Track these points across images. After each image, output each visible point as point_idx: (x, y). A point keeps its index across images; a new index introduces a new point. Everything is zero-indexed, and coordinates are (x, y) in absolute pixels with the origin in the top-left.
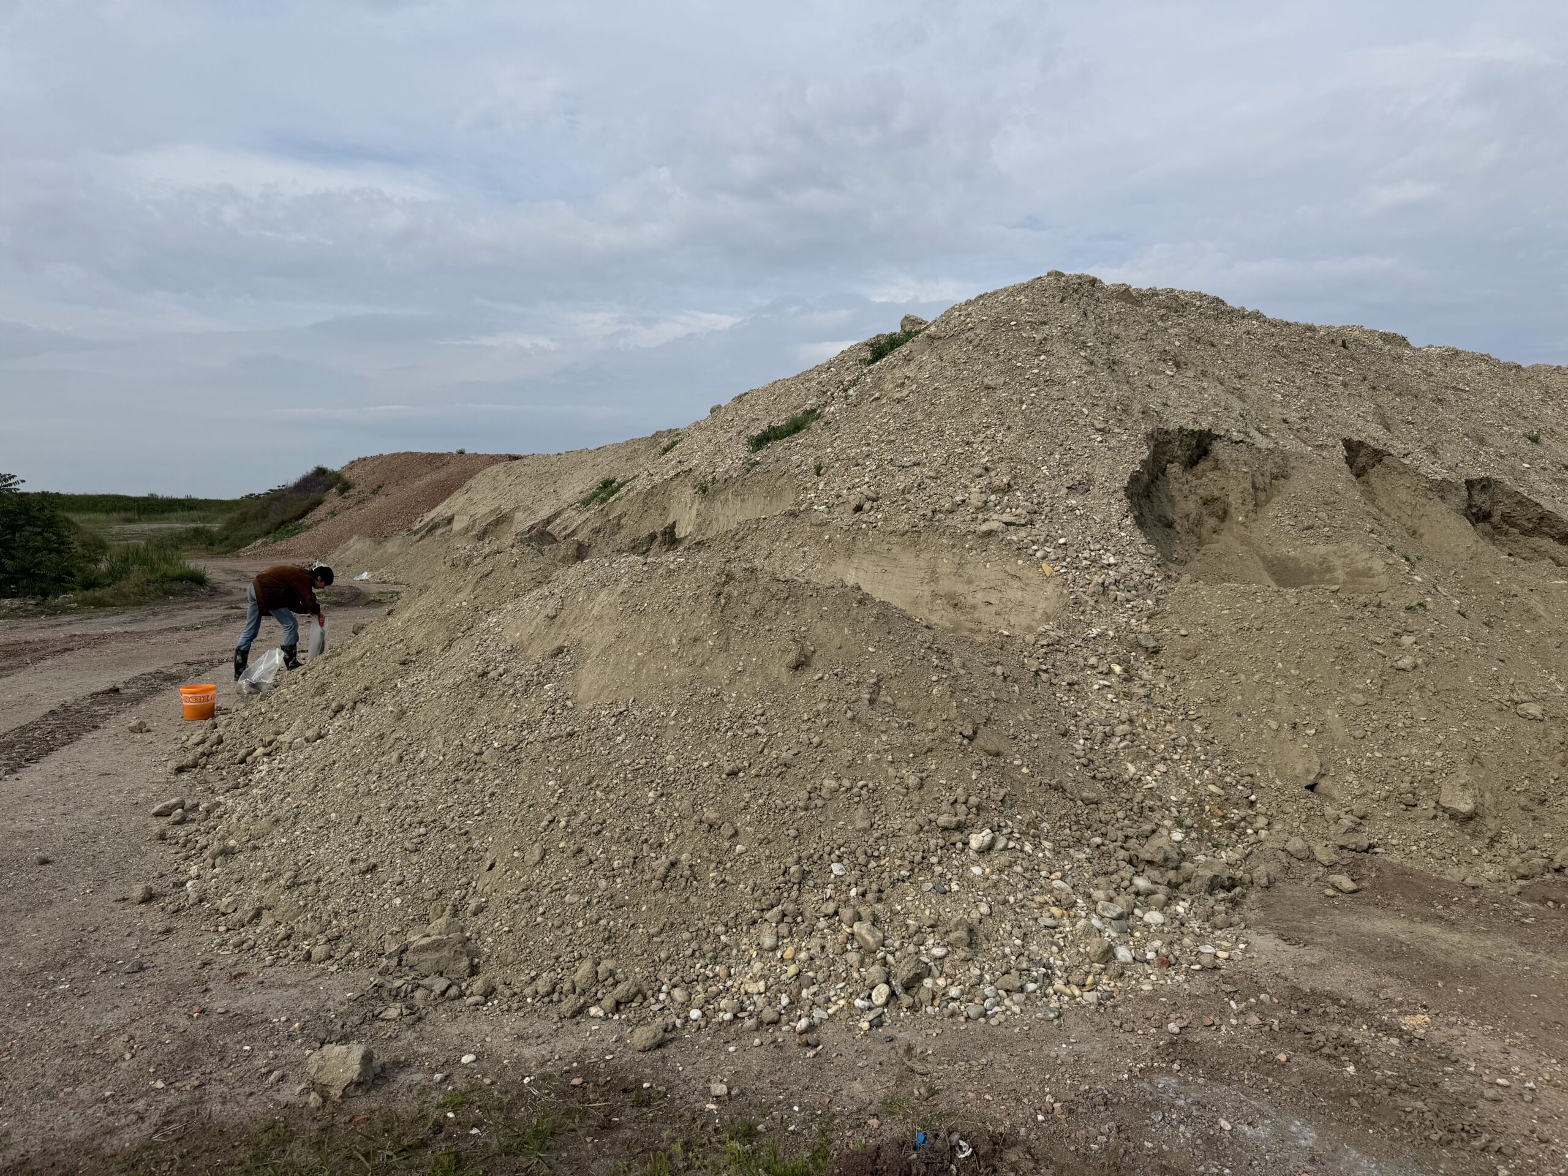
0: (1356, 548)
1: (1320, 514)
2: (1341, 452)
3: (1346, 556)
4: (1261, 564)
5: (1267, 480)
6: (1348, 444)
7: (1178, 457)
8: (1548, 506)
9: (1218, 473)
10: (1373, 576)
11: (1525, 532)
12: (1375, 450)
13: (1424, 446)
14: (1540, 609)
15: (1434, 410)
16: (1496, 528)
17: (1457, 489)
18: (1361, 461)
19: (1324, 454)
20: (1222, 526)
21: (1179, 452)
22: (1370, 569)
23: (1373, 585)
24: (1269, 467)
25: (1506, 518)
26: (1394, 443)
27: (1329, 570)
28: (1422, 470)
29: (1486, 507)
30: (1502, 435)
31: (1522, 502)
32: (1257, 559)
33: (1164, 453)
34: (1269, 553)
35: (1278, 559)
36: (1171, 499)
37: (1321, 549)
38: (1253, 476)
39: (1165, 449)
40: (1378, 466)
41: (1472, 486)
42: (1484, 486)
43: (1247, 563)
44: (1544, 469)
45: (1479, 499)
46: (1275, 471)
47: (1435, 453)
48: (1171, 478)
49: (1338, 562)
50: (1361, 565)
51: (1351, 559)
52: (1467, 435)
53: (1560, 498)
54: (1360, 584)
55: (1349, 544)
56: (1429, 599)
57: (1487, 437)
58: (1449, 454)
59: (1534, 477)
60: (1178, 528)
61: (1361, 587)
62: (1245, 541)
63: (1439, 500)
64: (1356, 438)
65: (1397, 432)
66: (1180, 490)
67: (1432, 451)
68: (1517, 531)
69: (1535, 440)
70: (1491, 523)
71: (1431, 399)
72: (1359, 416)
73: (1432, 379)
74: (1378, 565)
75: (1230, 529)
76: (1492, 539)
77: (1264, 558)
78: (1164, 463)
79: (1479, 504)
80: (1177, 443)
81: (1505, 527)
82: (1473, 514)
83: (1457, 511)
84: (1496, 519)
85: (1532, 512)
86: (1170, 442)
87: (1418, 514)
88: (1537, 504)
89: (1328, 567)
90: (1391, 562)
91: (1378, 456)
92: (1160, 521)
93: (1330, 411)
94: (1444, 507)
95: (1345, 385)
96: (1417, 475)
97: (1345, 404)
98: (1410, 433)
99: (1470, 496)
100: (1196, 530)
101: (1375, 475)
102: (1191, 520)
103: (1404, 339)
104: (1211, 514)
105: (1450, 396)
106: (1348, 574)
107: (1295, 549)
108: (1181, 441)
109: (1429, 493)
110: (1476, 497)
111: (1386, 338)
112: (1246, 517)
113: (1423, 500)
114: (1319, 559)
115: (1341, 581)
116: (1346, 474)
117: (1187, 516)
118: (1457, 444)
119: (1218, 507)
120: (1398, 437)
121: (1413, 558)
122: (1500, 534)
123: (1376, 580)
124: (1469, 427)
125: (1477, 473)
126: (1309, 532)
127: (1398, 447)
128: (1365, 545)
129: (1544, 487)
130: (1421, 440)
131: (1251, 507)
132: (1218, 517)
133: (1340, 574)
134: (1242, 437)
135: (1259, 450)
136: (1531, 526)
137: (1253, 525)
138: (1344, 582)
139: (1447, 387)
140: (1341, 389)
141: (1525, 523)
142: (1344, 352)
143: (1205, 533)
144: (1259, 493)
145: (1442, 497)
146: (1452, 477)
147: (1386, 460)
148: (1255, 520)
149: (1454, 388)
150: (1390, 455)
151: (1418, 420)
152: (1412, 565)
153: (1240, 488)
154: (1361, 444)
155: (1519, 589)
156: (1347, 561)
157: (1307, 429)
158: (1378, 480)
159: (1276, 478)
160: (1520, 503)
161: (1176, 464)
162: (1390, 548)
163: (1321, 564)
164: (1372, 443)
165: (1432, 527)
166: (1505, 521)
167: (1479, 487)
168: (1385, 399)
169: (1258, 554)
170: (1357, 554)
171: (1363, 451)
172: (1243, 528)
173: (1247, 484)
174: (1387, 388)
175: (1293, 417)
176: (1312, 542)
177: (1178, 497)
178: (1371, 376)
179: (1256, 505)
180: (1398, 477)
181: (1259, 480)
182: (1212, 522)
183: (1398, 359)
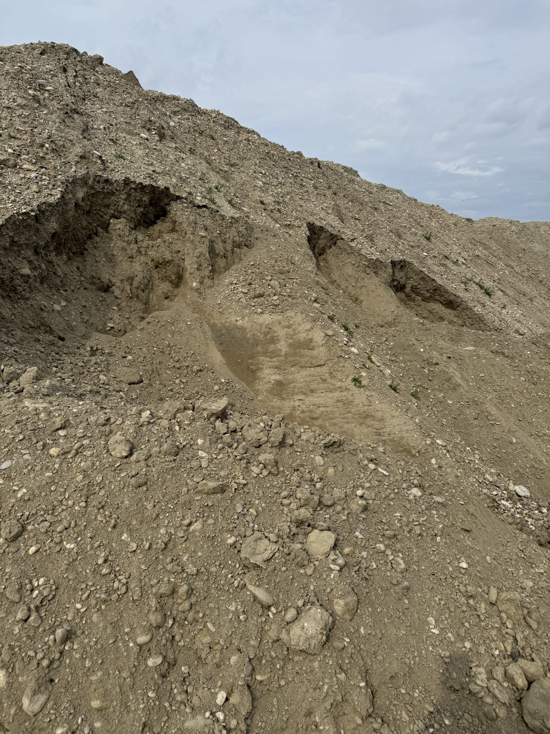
0: (299, 318)
1: (272, 282)
2: (304, 232)
3: (289, 327)
4: (209, 334)
5: (229, 247)
6: (311, 227)
7: (125, 212)
8: (440, 282)
9: (175, 235)
10: (313, 349)
11: (425, 300)
12: (331, 235)
13: (365, 235)
14: (457, 378)
15: (372, 214)
16: (408, 296)
17: (385, 267)
18: (322, 242)
19: (291, 232)
20: (176, 292)
21: (126, 207)
22: (311, 340)
23: (313, 357)
24: (232, 234)
25: (414, 289)
26: (345, 230)
27: (274, 340)
28: (363, 252)
29: (402, 281)
30: (411, 234)
31: (425, 278)
32: (207, 327)
33: (108, 206)
34: (218, 320)
35: (227, 328)
36: (111, 259)
37: (267, 318)
38: (211, 241)
39: (106, 201)
40: (333, 247)
41: (395, 266)
42: (402, 266)
43: (194, 332)
44: (435, 257)
45: (399, 275)
46: (237, 239)
47: (372, 240)
48: (114, 235)
49: (281, 333)
50: (302, 336)
51: (294, 330)
52: (391, 231)
53: (446, 276)
54: (301, 357)
55: (293, 314)
56: (364, 374)
57: (402, 234)
58: (381, 242)
59: (430, 262)
60: (117, 292)
61: (301, 360)
62: (197, 309)
63: (374, 275)
64: (318, 224)
65: (348, 224)
66: (124, 249)
67: (370, 238)
68: (420, 298)
69: (428, 239)
70: (405, 292)
71: (370, 207)
72: (322, 209)
73: (371, 195)
74: (318, 336)
75: (184, 295)
76: (406, 304)
77: (213, 327)
78: (106, 217)
79: (398, 279)
80: (123, 197)
81: (414, 295)
82: (395, 286)
83: (385, 283)
84: (408, 289)
85: (430, 286)
86: (112, 194)
87: (359, 285)
88: (433, 280)
89: (272, 338)
90: (330, 333)
91: (334, 239)
92: (93, 283)
93: (301, 202)
94: (376, 280)
95: (316, 188)
96: (360, 255)
97: (314, 200)
98: (356, 225)
99: (393, 272)
100: (143, 295)
101: (331, 254)
102: (135, 284)
103: (356, 172)
104: (163, 279)
105: (381, 206)
106: (290, 345)
107: (243, 318)
108: (129, 195)
109: (367, 269)
110: (397, 274)
111: (345, 168)
112: (201, 283)
113: (363, 275)
114: (264, 329)
115: (283, 353)
116: (306, 249)
117: (131, 279)
118: (386, 236)
119: (171, 270)
120: (349, 227)
121: (351, 326)
122: (410, 300)
123: (315, 352)
124: (393, 226)
125: (398, 257)
126: (259, 300)
127: (347, 233)
128: (307, 315)
129: (436, 269)
130: (363, 231)
131: (206, 273)
132: (171, 282)
133: (283, 346)
134: (205, 202)
135: (223, 217)
136: (429, 295)
137: (208, 291)
138: (286, 355)
139: (380, 202)
140: (311, 189)
141: (425, 293)
142: (319, 170)
143: (154, 299)
144: (219, 260)
145: (376, 273)
146: (382, 258)
147: (339, 243)
148: (211, 287)
149: (384, 202)
150: (342, 239)
151: (362, 218)
152: (350, 334)
153: (197, 253)
154: (322, 229)
155: (439, 357)
156: (290, 331)
157: (279, 211)
158: (333, 258)
159: (239, 246)
160: (423, 279)
161: (122, 220)
162: (331, 318)
163: (266, 334)
164: (330, 229)
165: (368, 295)
166: (413, 291)
167: (399, 266)
168: (342, 202)
169: (208, 323)
170: (299, 325)
171: (323, 235)
172: (196, 294)
173: (204, 249)
174: (344, 196)
175: (269, 199)
176: (259, 310)
177: (120, 257)
178: (334, 187)
179: (213, 271)
180: (347, 256)
181: (219, 247)
182: (164, 287)
183: (352, 181)
